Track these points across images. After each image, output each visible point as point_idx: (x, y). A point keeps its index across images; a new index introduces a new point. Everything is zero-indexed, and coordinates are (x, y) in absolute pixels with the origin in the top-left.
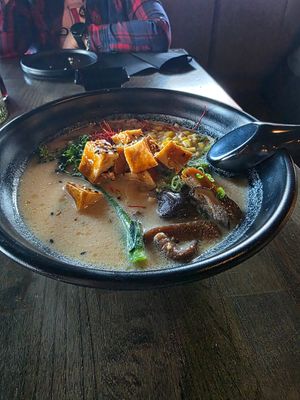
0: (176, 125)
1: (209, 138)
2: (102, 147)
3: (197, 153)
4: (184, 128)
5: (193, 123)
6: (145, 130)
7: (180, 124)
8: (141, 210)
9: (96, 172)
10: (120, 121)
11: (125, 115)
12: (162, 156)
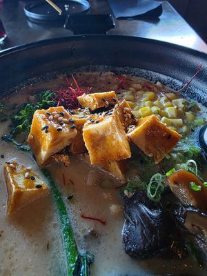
0: (158, 83)
1: (200, 105)
2: (55, 120)
3: (184, 129)
4: (168, 88)
5: (180, 84)
6: (122, 87)
7: (163, 83)
8: (99, 227)
9: (44, 154)
10: (95, 73)
11: (101, 67)
12: (137, 136)
